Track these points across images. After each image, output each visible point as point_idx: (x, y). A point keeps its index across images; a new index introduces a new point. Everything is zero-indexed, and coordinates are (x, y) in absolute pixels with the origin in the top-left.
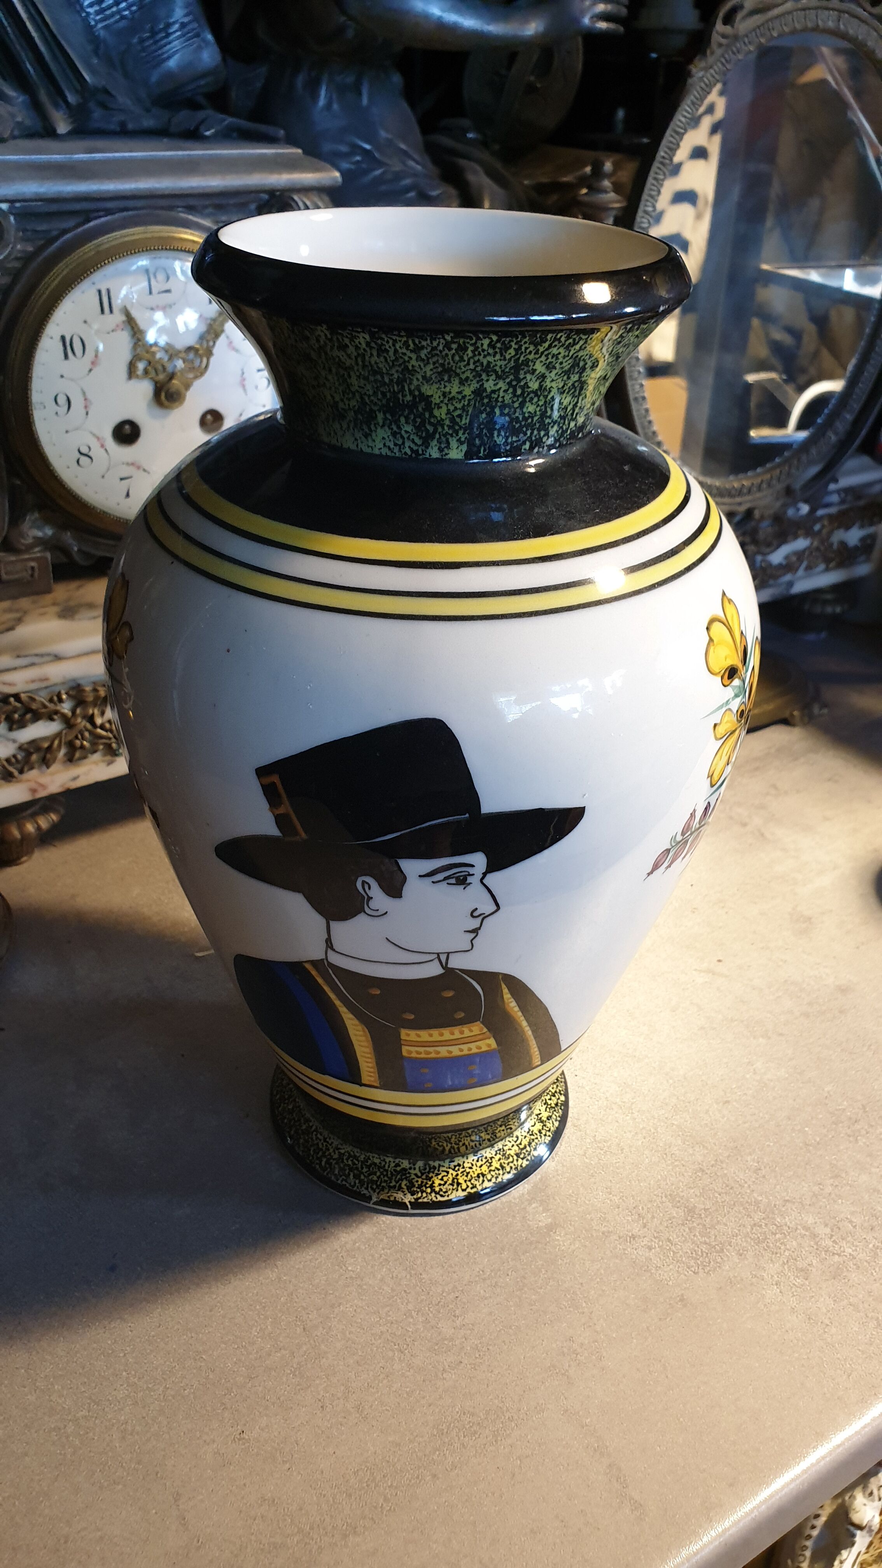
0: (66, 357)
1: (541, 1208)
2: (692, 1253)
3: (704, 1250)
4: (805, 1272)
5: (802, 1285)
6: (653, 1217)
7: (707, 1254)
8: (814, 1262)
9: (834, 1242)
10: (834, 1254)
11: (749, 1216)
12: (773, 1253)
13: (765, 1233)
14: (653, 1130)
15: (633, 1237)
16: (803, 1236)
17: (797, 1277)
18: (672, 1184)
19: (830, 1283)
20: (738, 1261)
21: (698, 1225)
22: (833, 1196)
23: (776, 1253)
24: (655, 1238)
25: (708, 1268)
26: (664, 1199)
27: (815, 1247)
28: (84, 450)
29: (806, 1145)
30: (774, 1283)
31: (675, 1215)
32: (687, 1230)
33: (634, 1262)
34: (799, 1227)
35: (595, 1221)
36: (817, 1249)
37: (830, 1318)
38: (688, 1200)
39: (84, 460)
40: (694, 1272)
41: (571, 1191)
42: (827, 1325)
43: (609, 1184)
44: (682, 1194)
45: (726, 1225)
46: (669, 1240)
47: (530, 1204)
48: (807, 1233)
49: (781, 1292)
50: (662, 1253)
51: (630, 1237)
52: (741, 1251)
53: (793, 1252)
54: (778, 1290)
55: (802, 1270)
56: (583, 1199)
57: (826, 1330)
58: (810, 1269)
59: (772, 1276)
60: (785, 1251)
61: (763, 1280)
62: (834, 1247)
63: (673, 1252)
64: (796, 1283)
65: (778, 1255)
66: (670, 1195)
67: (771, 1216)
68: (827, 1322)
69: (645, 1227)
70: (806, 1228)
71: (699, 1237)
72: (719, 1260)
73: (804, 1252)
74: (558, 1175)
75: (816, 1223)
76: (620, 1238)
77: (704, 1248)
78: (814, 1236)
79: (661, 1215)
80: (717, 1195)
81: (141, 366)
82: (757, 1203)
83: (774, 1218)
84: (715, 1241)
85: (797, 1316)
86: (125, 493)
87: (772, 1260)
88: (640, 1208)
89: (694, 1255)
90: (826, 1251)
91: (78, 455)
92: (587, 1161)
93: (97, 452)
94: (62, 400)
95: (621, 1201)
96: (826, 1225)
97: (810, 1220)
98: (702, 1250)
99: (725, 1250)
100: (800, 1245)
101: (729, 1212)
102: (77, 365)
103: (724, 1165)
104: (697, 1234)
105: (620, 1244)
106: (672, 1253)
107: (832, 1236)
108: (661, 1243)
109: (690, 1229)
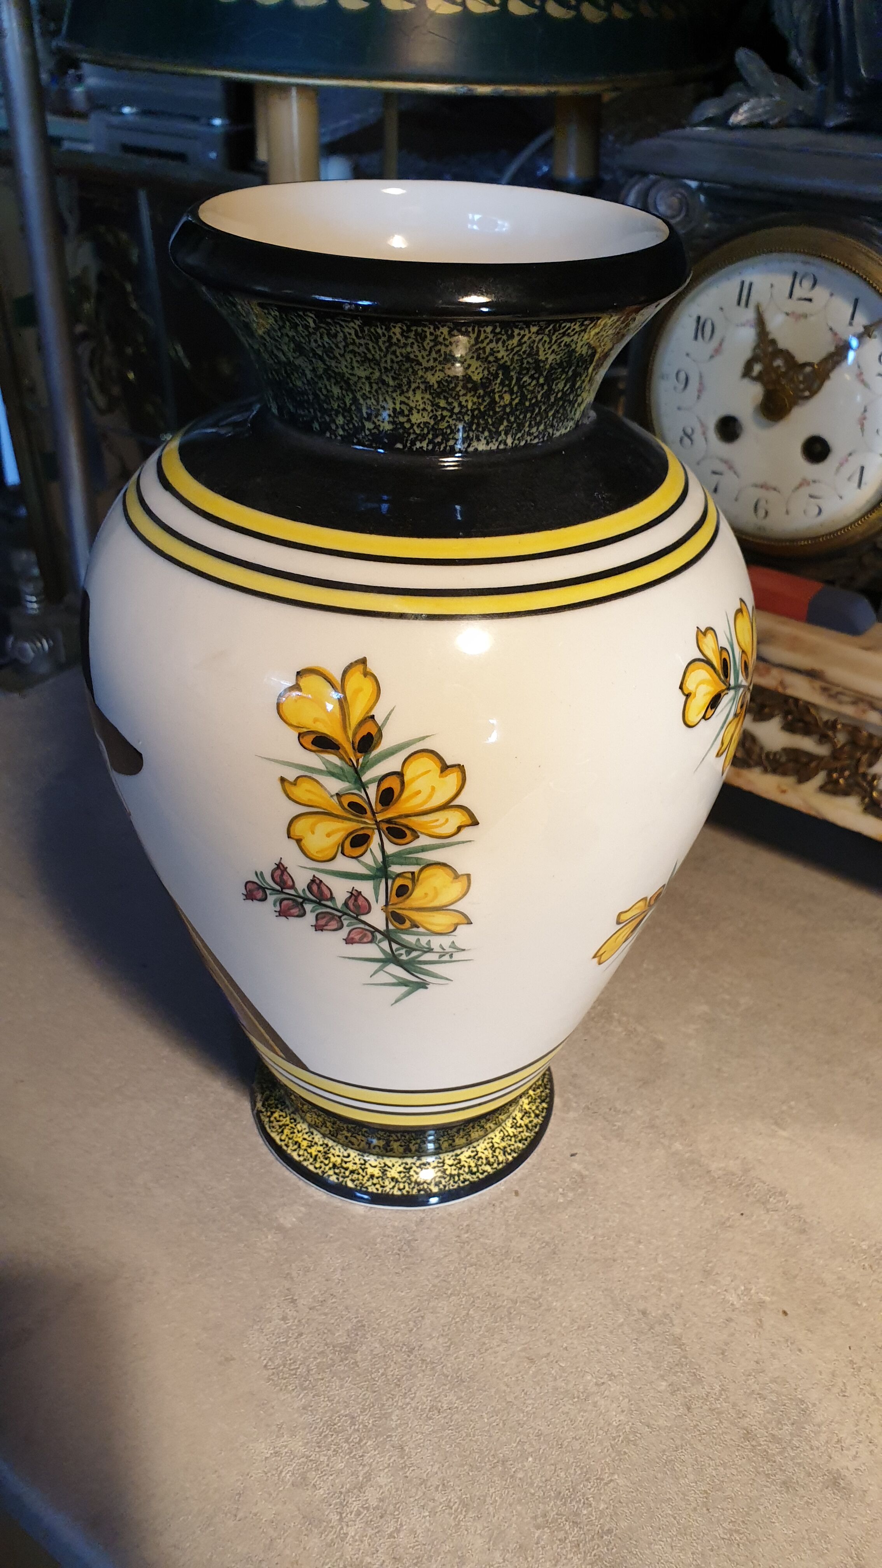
0: (696, 338)
1: (300, 1215)
2: (290, 1360)
3: (299, 1370)
4: (302, 1482)
5: (283, 1481)
6: (326, 1314)
7: (295, 1374)
8: (321, 1491)
9: (358, 1514)
10: (341, 1514)
11: (363, 1410)
12: (318, 1443)
13: (343, 1431)
14: (449, 1292)
15: (293, 1301)
16: (355, 1474)
17: (293, 1474)
18: (378, 1324)
19: (297, 1513)
20: (295, 1407)
21: (331, 1359)
22: (431, 1504)
23: (319, 1447)
24: (299, 1321)
25: (276, 1379)
26: (355, 1320)
27: (343, 1490)
28: (689, 431)
29: (504, 1462)
30: (277, 1449)
31: (337, 1334)
32: (321, 1350)
33: (262, 1308)
34: (367, 1468)
35: (302, 1263)
36: (341, 1493)
37: (246, 1517)
38: (362, 1343)
39: (686, 441)
40: (266, 1366)
41: (332, 1235)
42: (236, 1516)
43: (355, 1266)
44: (368, 1336)
45: (341, 1387)
46: (301, 1334)
47: (303, 1205)
48: (361, 1478)
49: (266, 1458)
50: (282, 1331)
51: (292, 1298)
52: (310, 1409)
53: (328, 1465)
54: (268, 1455)
55: (304, 1479)
56: (326, 1247)
57: (229, 1515)
58: (309, 1487)
59: (286, 1446)
60: (325, 1455)
61: (277, 1437)
62: (351, 1513)
63: (286, 1342)
64: (283, 1474)
65: (317, 1449)
66: (364, 1326)
67: (373, 1433)
68: (240, 1515)
69: (310, 1309)
70: (368, 1477)
71: (315, 1363)
72: (290, 1387)
73: (331, 1478)
74: (349, 1219)
75: (381, 1487)
76: (288, 1289)
77: (302, 1370)
78: (361, 1487)
79: (332, 1321)
80: (381, 1371)
81: (757, 368)
82: (387, 1416)
83: (370, 1438)
84: (315, 1380)
85: (238, 1480)
86: (713, 488)
87: (307, 1443)
88: (333, 1300)
89: (289, 1362)
90: (341, 1503)
91: (681, 434)
92: (379, 1240)
93: (698, 437)
94: (682, 376)
95: (337, 1281)
96: (381, 1500)
97: (382, 1480)
98: (298, 1368)
99: (306, 1392)
100: (341, 1471)
101: (362, 1387)
102: (704, 348)
103: (428, 1372)
104: (319, 1360)
105: (280, 1291)
106: (285, 1340)
107: (368, 1509)
108: (294, 1327)
109: (322, 1352)
